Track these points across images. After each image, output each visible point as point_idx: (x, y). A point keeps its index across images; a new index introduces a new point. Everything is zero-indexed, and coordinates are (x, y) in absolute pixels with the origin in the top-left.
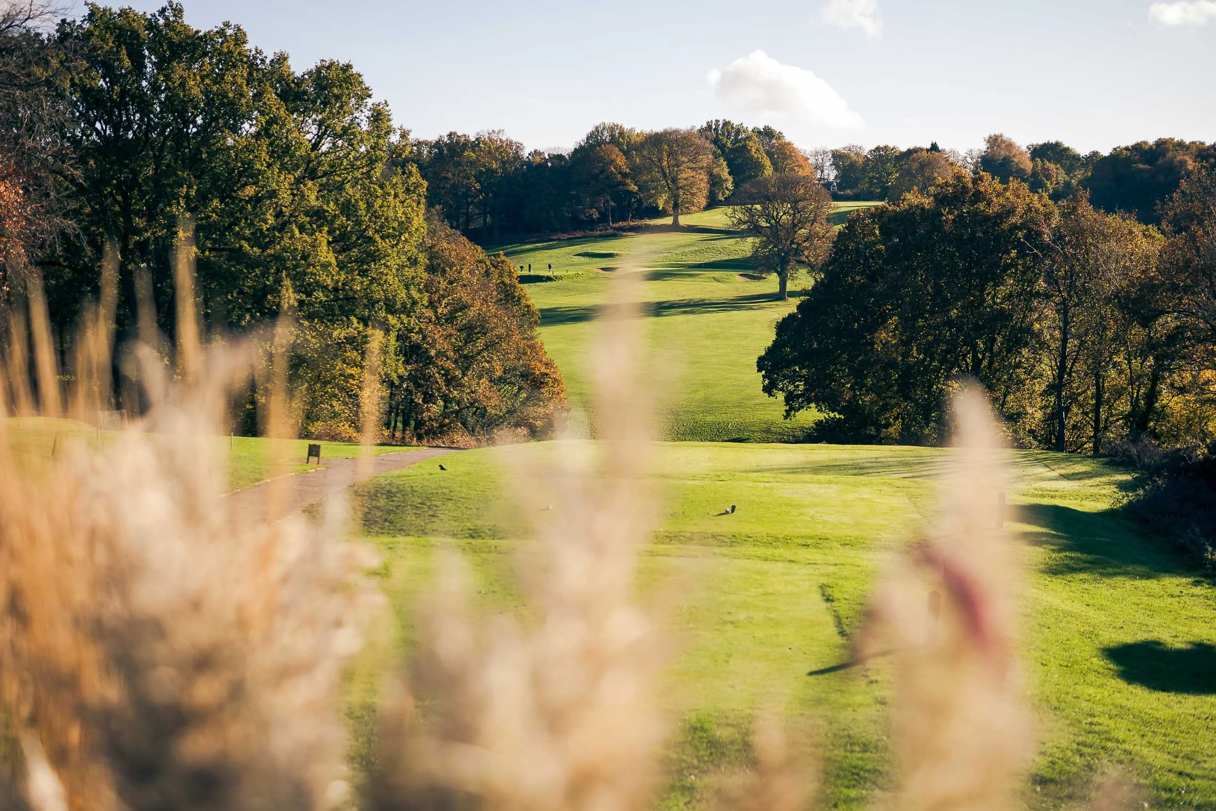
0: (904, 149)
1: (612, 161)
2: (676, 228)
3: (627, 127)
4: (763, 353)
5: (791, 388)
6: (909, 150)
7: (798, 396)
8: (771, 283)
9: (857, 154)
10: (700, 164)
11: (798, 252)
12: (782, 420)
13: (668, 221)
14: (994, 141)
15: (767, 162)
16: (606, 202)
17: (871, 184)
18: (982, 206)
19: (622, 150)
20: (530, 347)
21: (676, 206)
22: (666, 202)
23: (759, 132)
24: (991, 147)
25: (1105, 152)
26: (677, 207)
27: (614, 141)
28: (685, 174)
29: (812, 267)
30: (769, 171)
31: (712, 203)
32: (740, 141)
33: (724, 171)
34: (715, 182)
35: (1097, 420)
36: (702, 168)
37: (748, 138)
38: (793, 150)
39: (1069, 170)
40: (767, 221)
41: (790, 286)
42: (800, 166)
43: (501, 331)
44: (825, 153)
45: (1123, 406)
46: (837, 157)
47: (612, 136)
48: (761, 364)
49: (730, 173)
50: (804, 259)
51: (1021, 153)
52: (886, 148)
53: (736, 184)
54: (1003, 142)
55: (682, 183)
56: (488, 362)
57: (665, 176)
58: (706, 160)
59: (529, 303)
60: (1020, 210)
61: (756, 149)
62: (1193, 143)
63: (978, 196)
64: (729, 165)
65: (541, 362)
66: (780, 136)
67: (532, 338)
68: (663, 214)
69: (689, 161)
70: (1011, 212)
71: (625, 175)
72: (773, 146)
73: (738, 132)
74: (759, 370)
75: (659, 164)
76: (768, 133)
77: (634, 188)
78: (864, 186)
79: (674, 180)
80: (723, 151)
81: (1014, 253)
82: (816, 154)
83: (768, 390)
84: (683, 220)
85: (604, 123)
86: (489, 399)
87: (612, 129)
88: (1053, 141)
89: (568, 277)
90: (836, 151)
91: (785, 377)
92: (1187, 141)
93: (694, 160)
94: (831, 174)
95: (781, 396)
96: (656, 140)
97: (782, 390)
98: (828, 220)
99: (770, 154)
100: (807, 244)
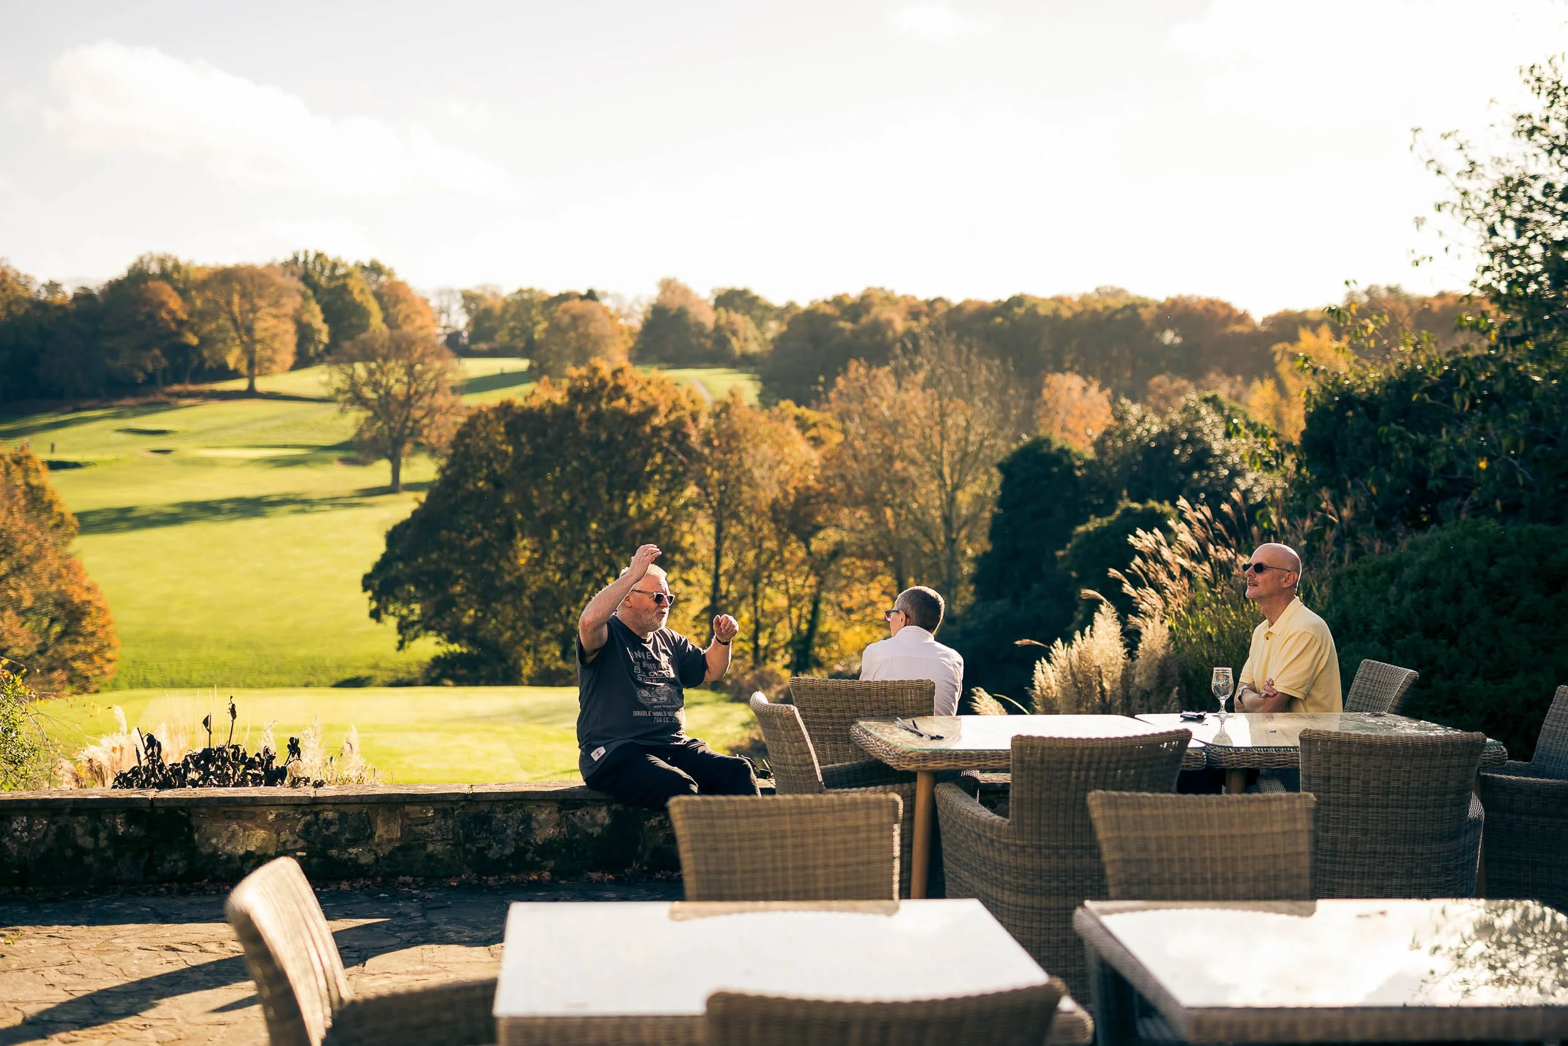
0: (554, 291)
1: (163, 304)
2: (251, 394)
3: (183, 260)
4: (369, 569)
5: (405, 612)
6: (561, 295)
7: (414, 623)
8: (379, 473)
9: (495, 295)
10: (284, 310)
11: (416, 432)
12: (393, 652)
13: (241, 385)
14: (668, 286)
15: (374, 307)
16: (154, 359)
17: (513, 336)
18: (621, 403)
19: (176, 289)
20: (66, 567)
21: (251, 365)
22: (239, 360)
23: (364, 267)
24: (663, 293)
25: (803, 304)
26: (254, 366)
27: (165, 276)
28: (265, 324)
29: (433, 452)
30: (376, 320)
31: (303, 361)
32: (338, 278)
33: (316, 319)
34: (305, 333)
35: (756, 648)
36: (285, 315)
37: (347, 275)
38: (409, 291)
39: (760, 324)
40: (375, 391)
41: (406, 476)
42: (419, 313)
43: (29, 549)
44: (451, 292)
45: (784, 633)
46: (469, 299)
47: (163, 268)
48: (367, 582)
49: (325, 321)
50: (423, 440)
51: (701, 302)
52: (530, 291)
53: (333, 336)
54: (678, 287)
55: (258, 335)
56: (15, 590)
57: (237, 328)
58: (291, 304)
59: (62, 510)
60: (663, 409)
61: (361, 292)
62: (904, 297)
63: (618, 390)
64: (324, 310)
65: (81, 586)
66: (390, 274)
67: (69, 556)
68: (235, 375)
69: (270, 305)
70: (653, 411)
71: (181, 323)
72: (381, 286)
73: (335, 266)
74: (365, 589)
75: (227, 309)
76: (375, 269)
77: (193, 340)
78: (502, 337)
79: (250, 330)
80: (315, 292)
81: (658, 459)
82: (440, 293)
83: (375, 615)
84: (262, 384)
85: (151, 253)
86: (16, 636)
87: (162, 261)
88: (740, 287)
89: (104, 462)
90: (467, 291)
91: (396, 599)
92: (899, 293)
93: (276, 304)
94: (460, 321)
95: (391, 623)
96: (226, 277)
97: (393, 614)
98: (455, 390)
99: (378, 296)
100: (426, 421)
